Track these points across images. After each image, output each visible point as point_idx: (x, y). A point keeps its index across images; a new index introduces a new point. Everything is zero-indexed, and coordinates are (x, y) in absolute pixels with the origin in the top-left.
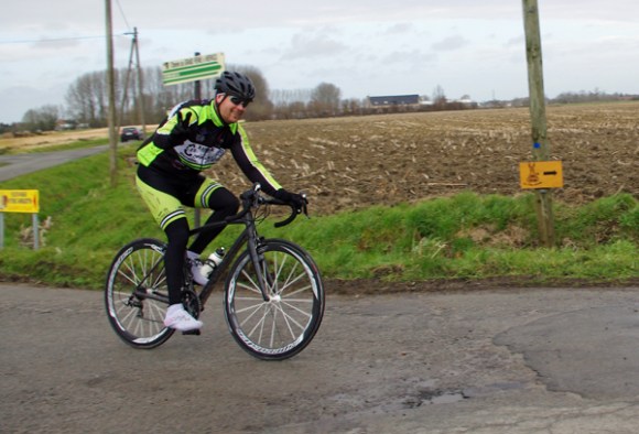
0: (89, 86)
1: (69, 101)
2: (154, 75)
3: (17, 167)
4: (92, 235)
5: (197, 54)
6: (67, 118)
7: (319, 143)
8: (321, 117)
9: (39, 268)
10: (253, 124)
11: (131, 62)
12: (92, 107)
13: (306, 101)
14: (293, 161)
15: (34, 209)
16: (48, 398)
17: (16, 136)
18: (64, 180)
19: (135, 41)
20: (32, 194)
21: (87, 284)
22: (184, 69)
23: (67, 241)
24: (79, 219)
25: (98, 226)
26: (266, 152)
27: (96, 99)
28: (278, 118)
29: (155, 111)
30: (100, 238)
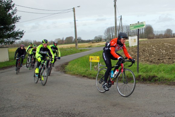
0: (109, 30)
1: (105, 34)
2: (125, 27)
3: (93, 51)
5: (138, 22)
6: (104, 38)
7: (167, 45)
8: (167, 38)
9: (100, 76)
10: (150, 40)
11: (120, 24)
12: (110, 36)
13: (163, 33)
14: (160, 49)
15: (98, 61)
16: (104, 109)
17: (93, 43)
19: (121, 19)
20: (98, 57)
22: (135, 26)
26: (153, 47)
27: (111, 34)
28: (156, 38)
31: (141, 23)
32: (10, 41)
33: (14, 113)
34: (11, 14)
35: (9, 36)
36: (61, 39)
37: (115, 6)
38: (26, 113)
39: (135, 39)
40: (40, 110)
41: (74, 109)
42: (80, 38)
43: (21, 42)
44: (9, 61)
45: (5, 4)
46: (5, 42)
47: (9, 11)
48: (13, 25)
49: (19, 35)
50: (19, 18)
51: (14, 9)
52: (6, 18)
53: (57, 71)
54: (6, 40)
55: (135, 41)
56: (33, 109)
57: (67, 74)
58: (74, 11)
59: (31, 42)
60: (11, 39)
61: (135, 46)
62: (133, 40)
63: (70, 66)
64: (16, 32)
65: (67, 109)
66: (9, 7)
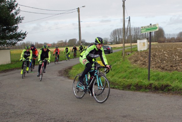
0: (116, 33)
1: (111, 37)
2: (133, 30)
4: (118, 74)
6: (110, 41)
7: (180, 50)
8: (180, 42)
10: (160, 43)
11: (128, 26)
12: (116, 38)
13: (176, 37)
14: (173, 55)
16: (113, 120)
18: (110, 58)
19: (129, 20)
21: (118, 88)
22: (147, 28)
23: (112, 75)
24: (114, 69)
25: (120, 71)
26: (165, 52)
27: (118, 36)
28: (167, 42)
29: (133, 40)
30: (120, 75)
31: (154, 25)
32: (12, 43)
33: (18, 119)
34: (14, 14)
35: (11, 37)
36: (64, 41)
37: (124, 6)
38: (30, 120)
39: (144, 43)
40: (45, 118)
41: (81, 119)
42: (84, 40)
43: (23, 44)
44: (11, 63)
45: (9, 4)
46: (7, 43)
47: (12, 11)
48: (16, 25)
49: (22, 36)
50: (22, 19)
51: (17, 8)
52: (9, 18)
53: (60, 76)
54: (8, 41)
55: (144, 45)
56: (37, 116)
57: (71, 79)
58: (79, 11)
59: (33, 43)
60: (14, 41)
61: (144, 50)
62: (142, 44)
63: (74, 71)
64: (18, 33)
65: (73, 118)
66: (12, 6)
